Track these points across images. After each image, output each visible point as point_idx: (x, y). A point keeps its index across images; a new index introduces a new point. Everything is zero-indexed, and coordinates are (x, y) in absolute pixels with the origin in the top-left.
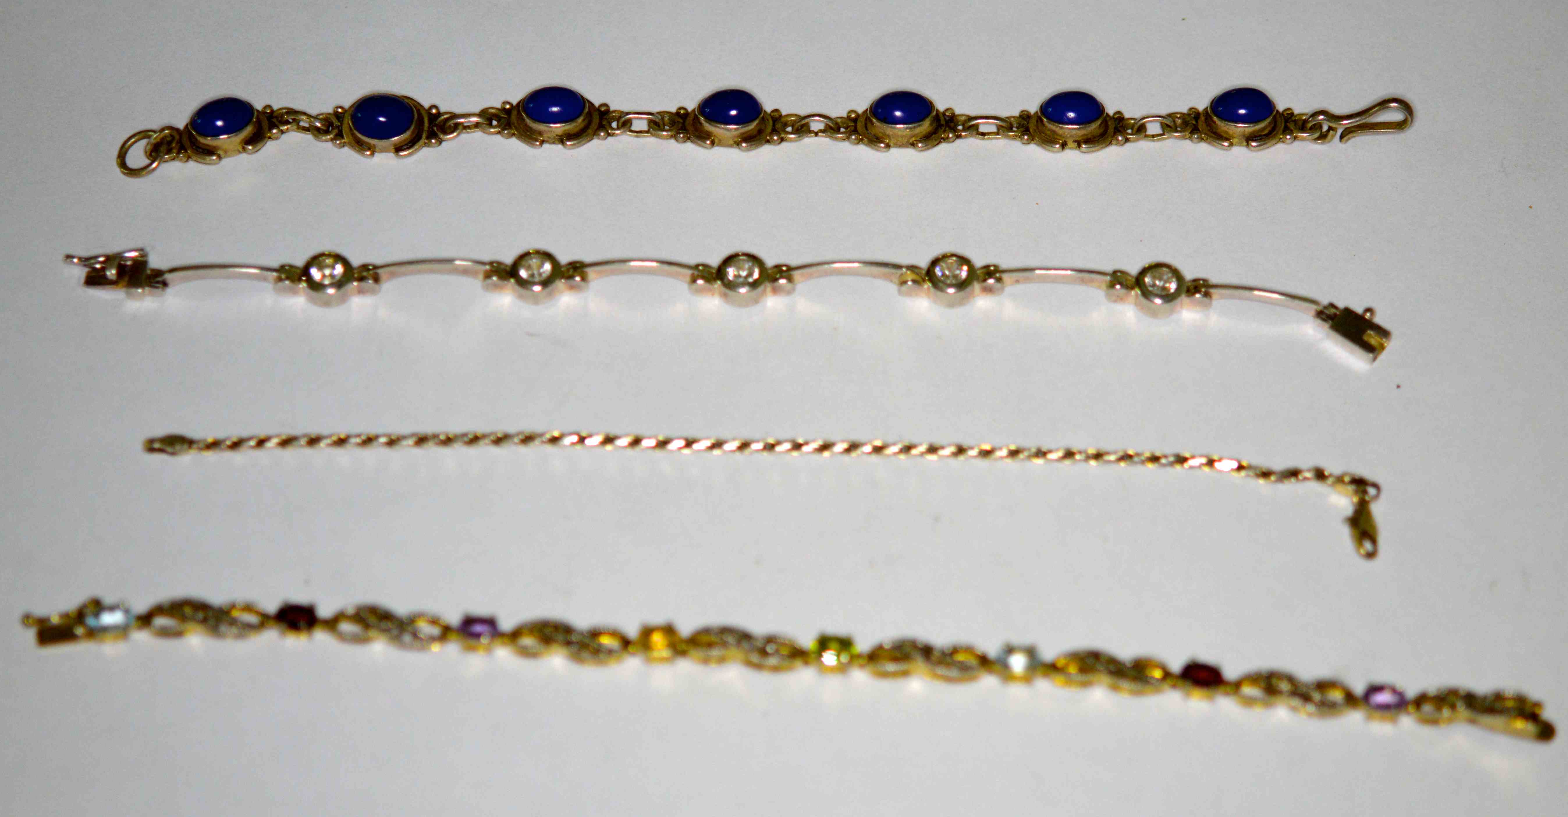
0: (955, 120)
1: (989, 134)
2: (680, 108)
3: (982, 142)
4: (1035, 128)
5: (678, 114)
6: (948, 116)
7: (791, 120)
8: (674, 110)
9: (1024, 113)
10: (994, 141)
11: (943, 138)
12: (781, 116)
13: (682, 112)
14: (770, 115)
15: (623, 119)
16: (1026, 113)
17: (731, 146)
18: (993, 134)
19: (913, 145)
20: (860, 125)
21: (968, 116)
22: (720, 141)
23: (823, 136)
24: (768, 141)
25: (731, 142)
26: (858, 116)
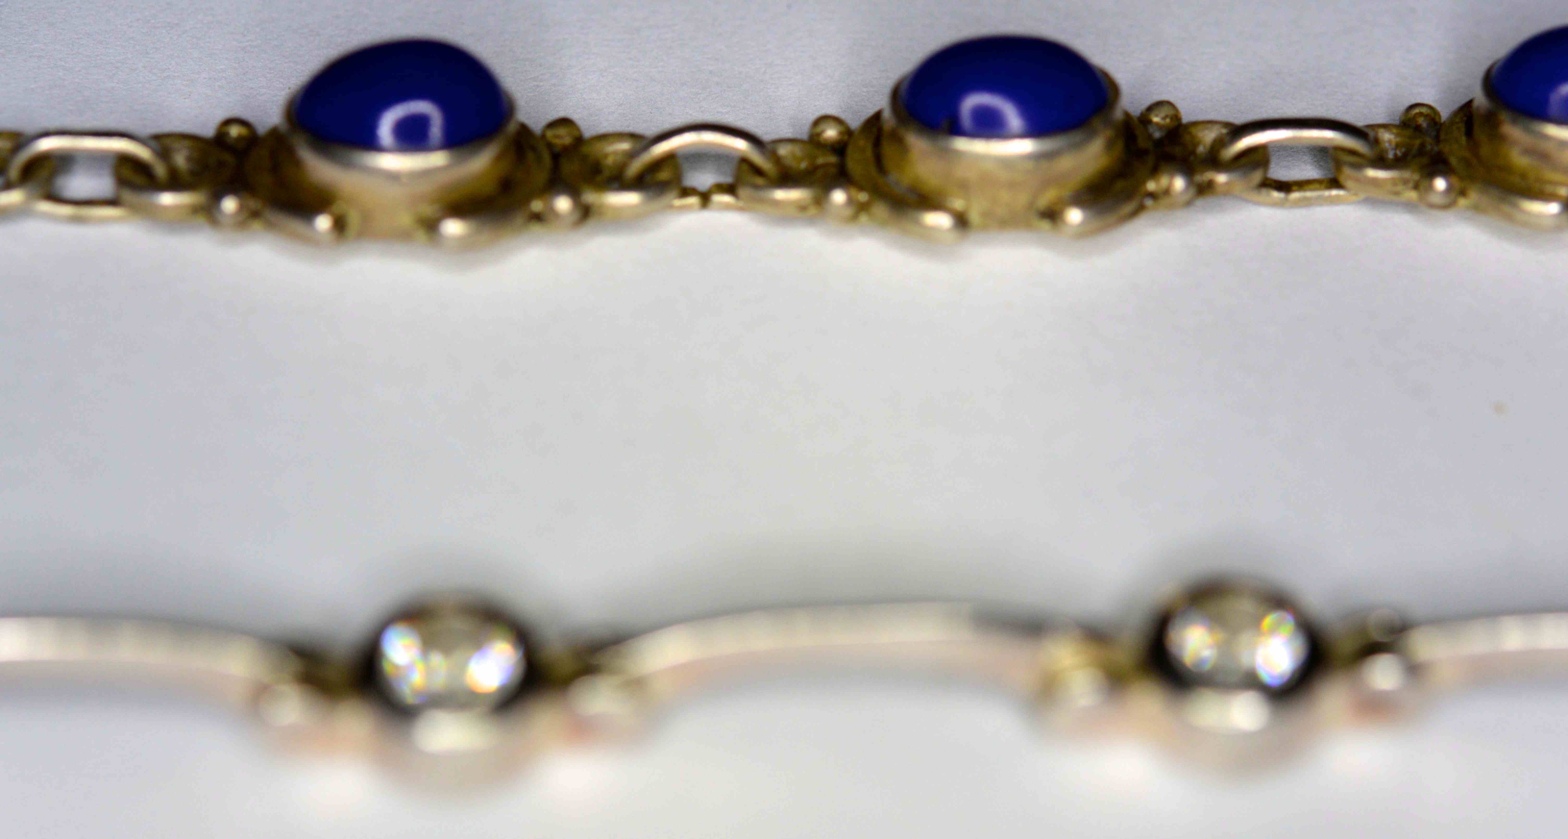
0: (1187, 138)
1: (1302, 185)
2: (228, 122)
3: (1280, 214)
4: (1467, 154)
5: (220, 139)
6: (1159, 126)
7: (615, 153)
8: (208, 130)
9: (1417, 110)
10: (1322, 213)
11: (1153, 195)
12: (579, 140)
13: (235, 131)
14: (543, 136)
15: (24, 156)
16: (1424, 110)
17: (402, 236)
18: (1317, 186)
19: (1052, 215)
20: (856, 163)
21: (1227, 125)
22: (367, 218)
23: (727, 207)
24: (538, 218)
25: (405, 219)
26: (848, 132)
